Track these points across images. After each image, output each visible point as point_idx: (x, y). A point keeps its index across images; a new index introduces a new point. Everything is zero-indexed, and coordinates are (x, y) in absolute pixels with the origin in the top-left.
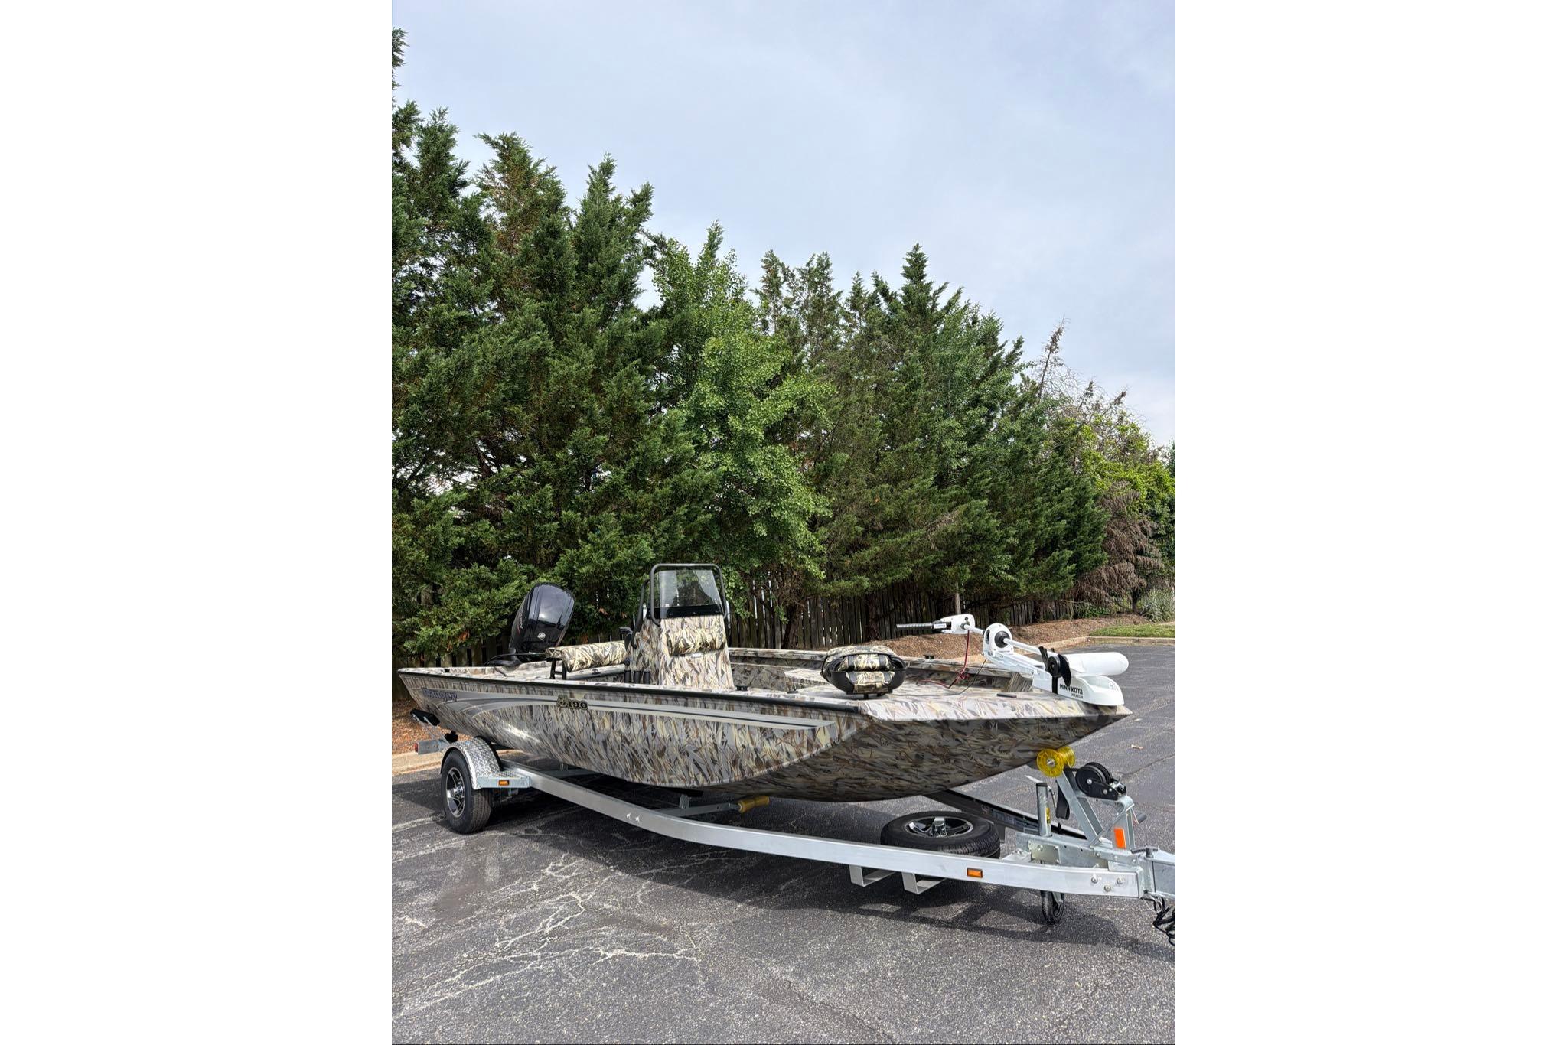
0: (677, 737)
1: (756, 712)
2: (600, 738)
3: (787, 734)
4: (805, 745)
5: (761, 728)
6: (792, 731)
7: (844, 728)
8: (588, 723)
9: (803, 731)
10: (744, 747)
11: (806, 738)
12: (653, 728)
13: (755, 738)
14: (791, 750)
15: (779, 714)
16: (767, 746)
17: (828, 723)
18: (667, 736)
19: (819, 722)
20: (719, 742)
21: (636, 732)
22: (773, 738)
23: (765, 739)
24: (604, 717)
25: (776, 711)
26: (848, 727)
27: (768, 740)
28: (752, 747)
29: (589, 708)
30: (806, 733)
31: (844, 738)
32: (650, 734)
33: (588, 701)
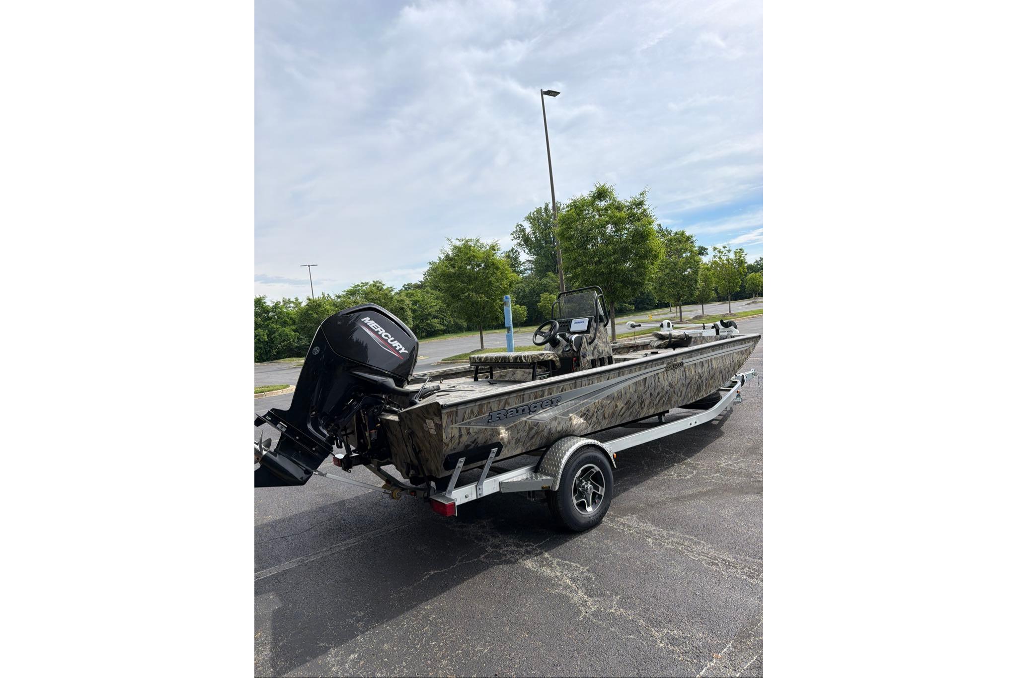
0: (720, 366)
2: (688, 382)
8: (683, 374)
10: (737, 361)
12: (712, 365)
13: (740, 356)
18: (717, 366)
20: (732, 361)
21: (706, 370)
24: (692, 368)
29: (684, 365)
32: (711, 369)
33: (684, 361)
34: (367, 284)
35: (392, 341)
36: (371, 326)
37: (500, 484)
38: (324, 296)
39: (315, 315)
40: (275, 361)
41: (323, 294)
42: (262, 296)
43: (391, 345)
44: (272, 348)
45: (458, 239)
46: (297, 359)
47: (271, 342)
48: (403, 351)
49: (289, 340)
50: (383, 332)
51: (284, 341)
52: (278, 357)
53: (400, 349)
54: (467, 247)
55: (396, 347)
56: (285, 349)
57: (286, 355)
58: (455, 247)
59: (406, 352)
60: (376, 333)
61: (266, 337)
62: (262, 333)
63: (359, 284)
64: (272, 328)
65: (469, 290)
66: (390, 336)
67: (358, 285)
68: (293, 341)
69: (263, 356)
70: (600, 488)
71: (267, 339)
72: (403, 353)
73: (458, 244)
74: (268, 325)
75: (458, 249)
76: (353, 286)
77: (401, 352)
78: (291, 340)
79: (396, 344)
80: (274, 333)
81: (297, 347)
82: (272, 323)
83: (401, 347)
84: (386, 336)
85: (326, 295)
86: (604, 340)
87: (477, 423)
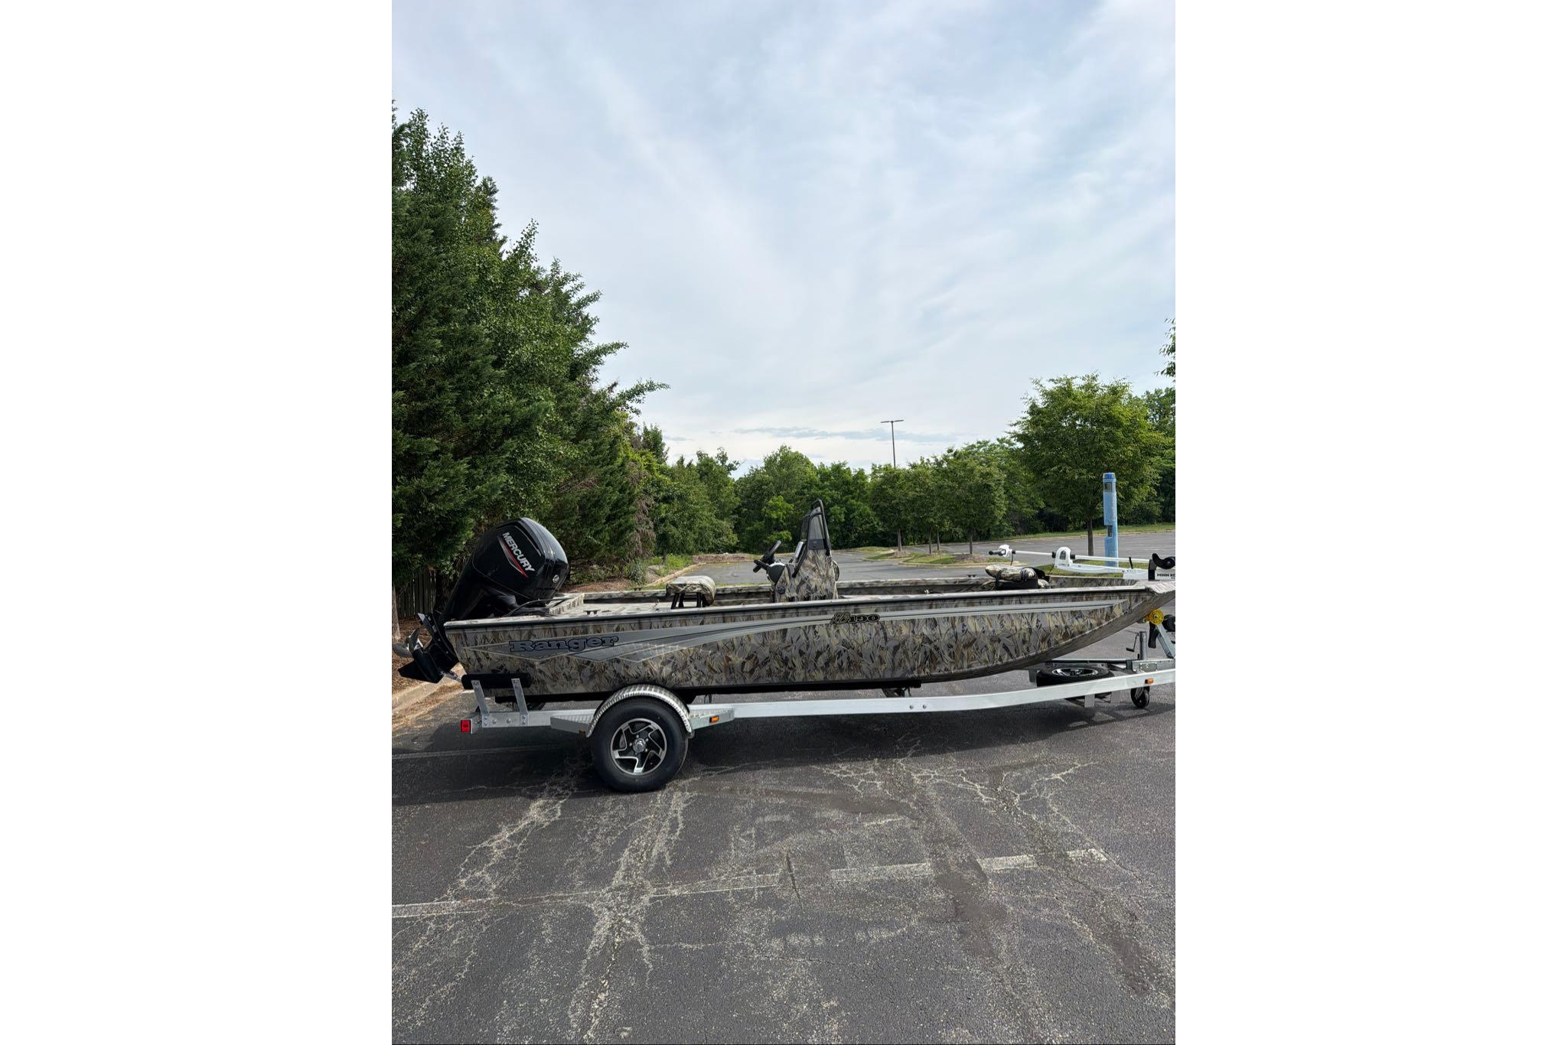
0: (991, 629)
1: (1068, 601)
2: (891, 644)
3: (1091, 613)
4: (1104, 617)
5: (1072, 612)
6: (1096, 610)
7: (1133, 602)
8: (877, 633)
9: (1104, 609)
10: (1056, 626)
11: (1105, 613)
12: (964, 625)
13: (1067, 619)
14: (1093, 622)
15: (1087, 600)
16: (1076, 623)
17: (1122, 601)
18: (980, 630)
19: (1116, 602)
20: (1034, 626)
21: (943, 632)
22: (1081, 616)
23: (1074, 618)
24: (902, 625)
25: (1084, 599)
26: (1136, 601)
27: (1077, 619)
28: (1063, 625)
29: (881, 620)
30: (1106, 610)
31: (1133, 608)
32: (959, 632)
33: (880, 614)
34: (986, 443)
35: (520, 558)
36: (507, 542)
37: (552, 719)
38: (923, 462)
39: (890, 491)
40: (852, 549)
41: (922, 459)
42: (842, 462)
43: (519, 562)
44: (850, 531)
45: (1053, 380)
46: (878, 548)
47: (848, 524)
48: (530, 568)
49: (872, 522)
50: (515, 548)
51: (867, 522)
52: (857, 544)
53: (527, 567)
54: (1066, 392)
55: (523, 564)
56: (867, 534)
57: (867, 542)
58: (1046, 393)
59: (533, 570)
60: (509, 548)
61: (843, 516)
62: (838, 512)
63: (975, 443)
64: (852, 505)
65: (1060, 461)
66: (520, 552)
67: (973, 446)
68: (878, 524)
69: (840, 542)
70: (661, 750)
71: (843, 520)
72: (529, 571)
73: (1050, 387)
74: (847, 500)
75: (1051, 396)
76: (966, 446)
77: (526, 569)
78: (875, 523)
79: (525, 561)
80: (854, 512)
81: (881, 532)
82: (853, 498)
83: (528, 563)
84: (517, 552)
85: (925, 461)
86: (823, 573)
87: (495, 649)
